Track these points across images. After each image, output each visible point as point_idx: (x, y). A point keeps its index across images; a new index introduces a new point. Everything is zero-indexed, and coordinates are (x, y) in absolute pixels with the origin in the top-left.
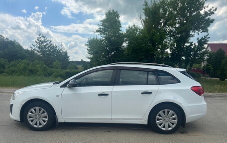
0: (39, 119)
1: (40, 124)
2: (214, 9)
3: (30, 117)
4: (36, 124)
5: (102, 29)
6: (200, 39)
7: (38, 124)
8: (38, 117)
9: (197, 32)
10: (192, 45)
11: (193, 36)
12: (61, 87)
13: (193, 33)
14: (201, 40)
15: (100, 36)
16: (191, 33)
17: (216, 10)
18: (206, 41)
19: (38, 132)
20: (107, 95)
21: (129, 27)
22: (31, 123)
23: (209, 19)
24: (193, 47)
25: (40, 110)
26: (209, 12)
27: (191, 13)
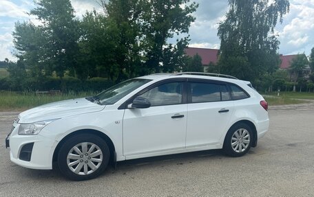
0: (86, 162)
1: (89, 169)
2: (196, 5)
3: (71, 161)
4: (82, 170)
5: (43, 10)
6: (179, 41)
7: (86, 168)
8: (85, 158)
9: (177, 31)
10: (171, 47)
11: (171, 36)
12: (119, 108)
13: (172, 32)
14: (181, 42)
15: (37, 22)
16: (169, 32)
17: (198, 6)
18: (186, 43)
19: (88, 182)
20: (182, 116)
21: (88, 13)
22: (74, 170)
23: (190, 16)
24: (172, 50)
25: (89, 146)
26: (190, 8)
27: (169, 6)
